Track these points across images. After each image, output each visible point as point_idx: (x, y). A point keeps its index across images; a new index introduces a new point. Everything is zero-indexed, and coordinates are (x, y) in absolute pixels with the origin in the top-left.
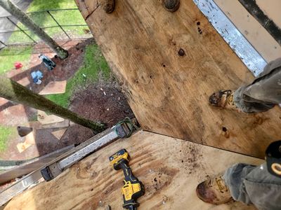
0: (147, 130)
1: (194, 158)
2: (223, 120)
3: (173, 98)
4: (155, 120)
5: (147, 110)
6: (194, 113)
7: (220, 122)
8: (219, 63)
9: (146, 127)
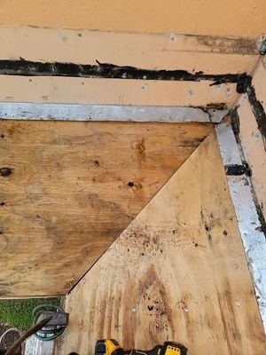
0: (72, 286)
1: (146, 236)
2: (119, 179)
3: (54, 219)
4: (66, 265)
5: (45, 268)
7: (121, 183)
8: (54, 142)
9: (67, 286)
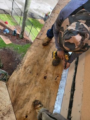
1: (6, 115)
2: (30, 112)
3: (27, 86)
4: (13, 86)
5: (16, 80)
6: (26, 99)
7: (29, 112)
8: (50, 93)
9: (8, 84)
